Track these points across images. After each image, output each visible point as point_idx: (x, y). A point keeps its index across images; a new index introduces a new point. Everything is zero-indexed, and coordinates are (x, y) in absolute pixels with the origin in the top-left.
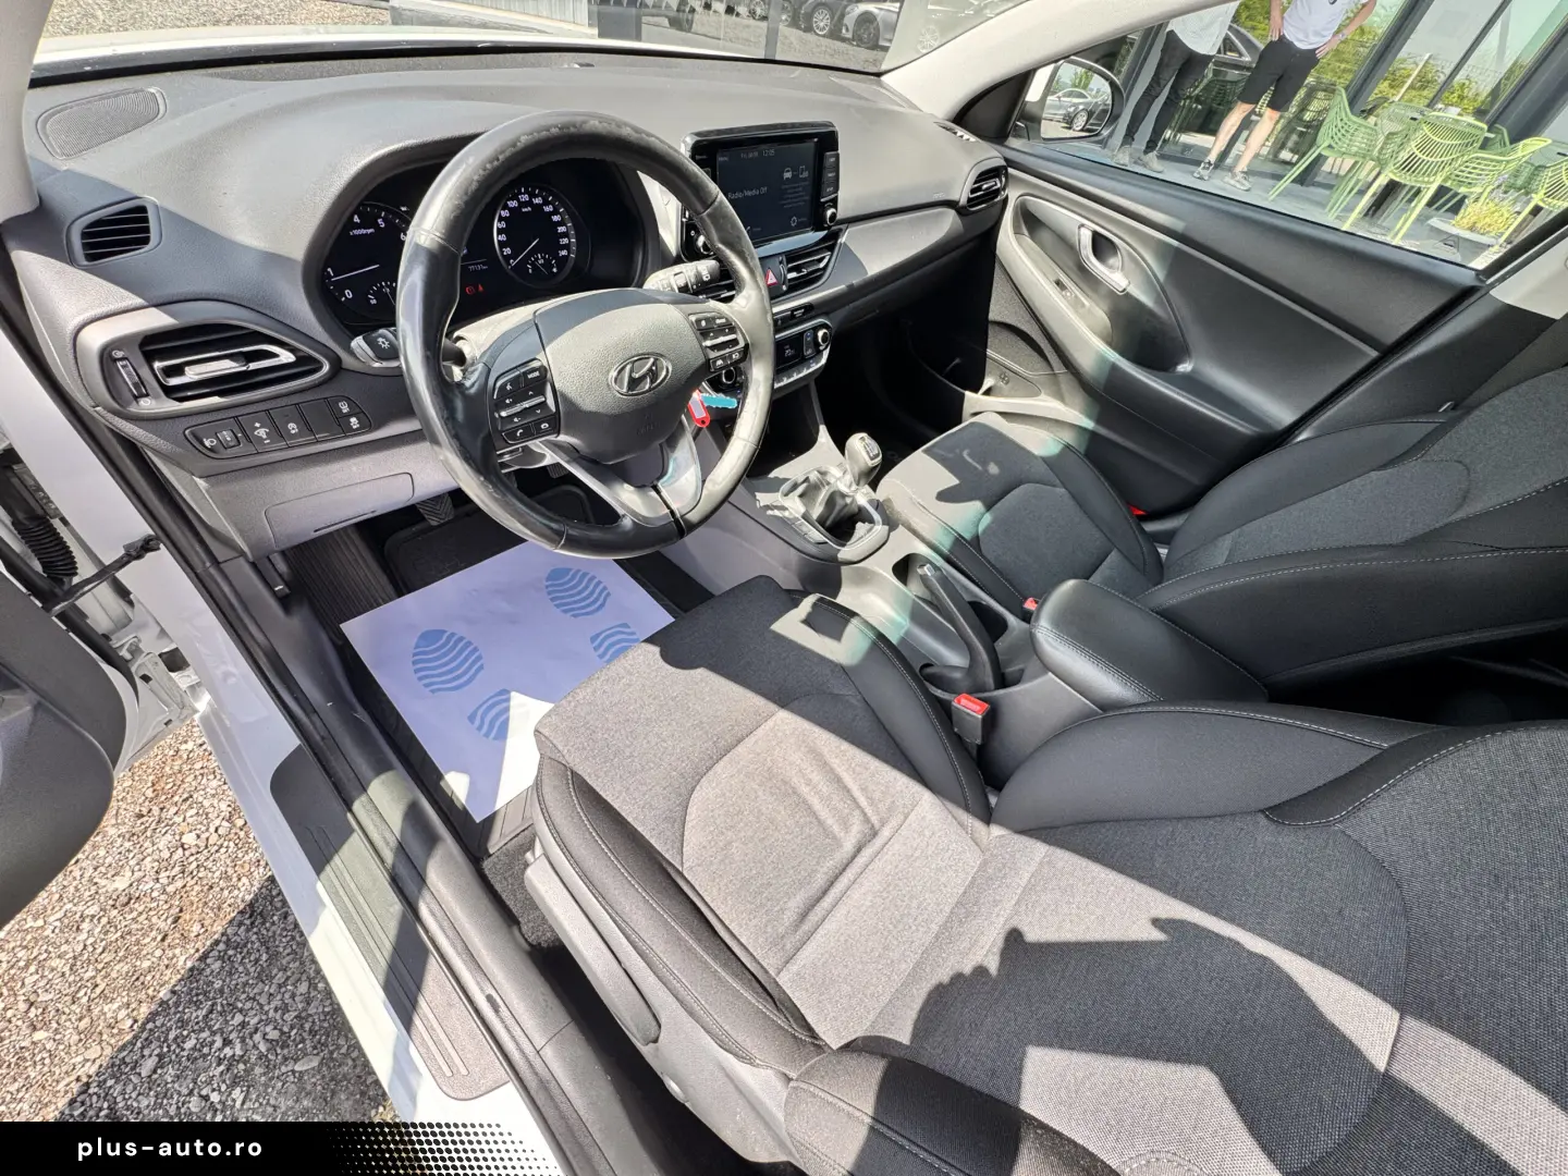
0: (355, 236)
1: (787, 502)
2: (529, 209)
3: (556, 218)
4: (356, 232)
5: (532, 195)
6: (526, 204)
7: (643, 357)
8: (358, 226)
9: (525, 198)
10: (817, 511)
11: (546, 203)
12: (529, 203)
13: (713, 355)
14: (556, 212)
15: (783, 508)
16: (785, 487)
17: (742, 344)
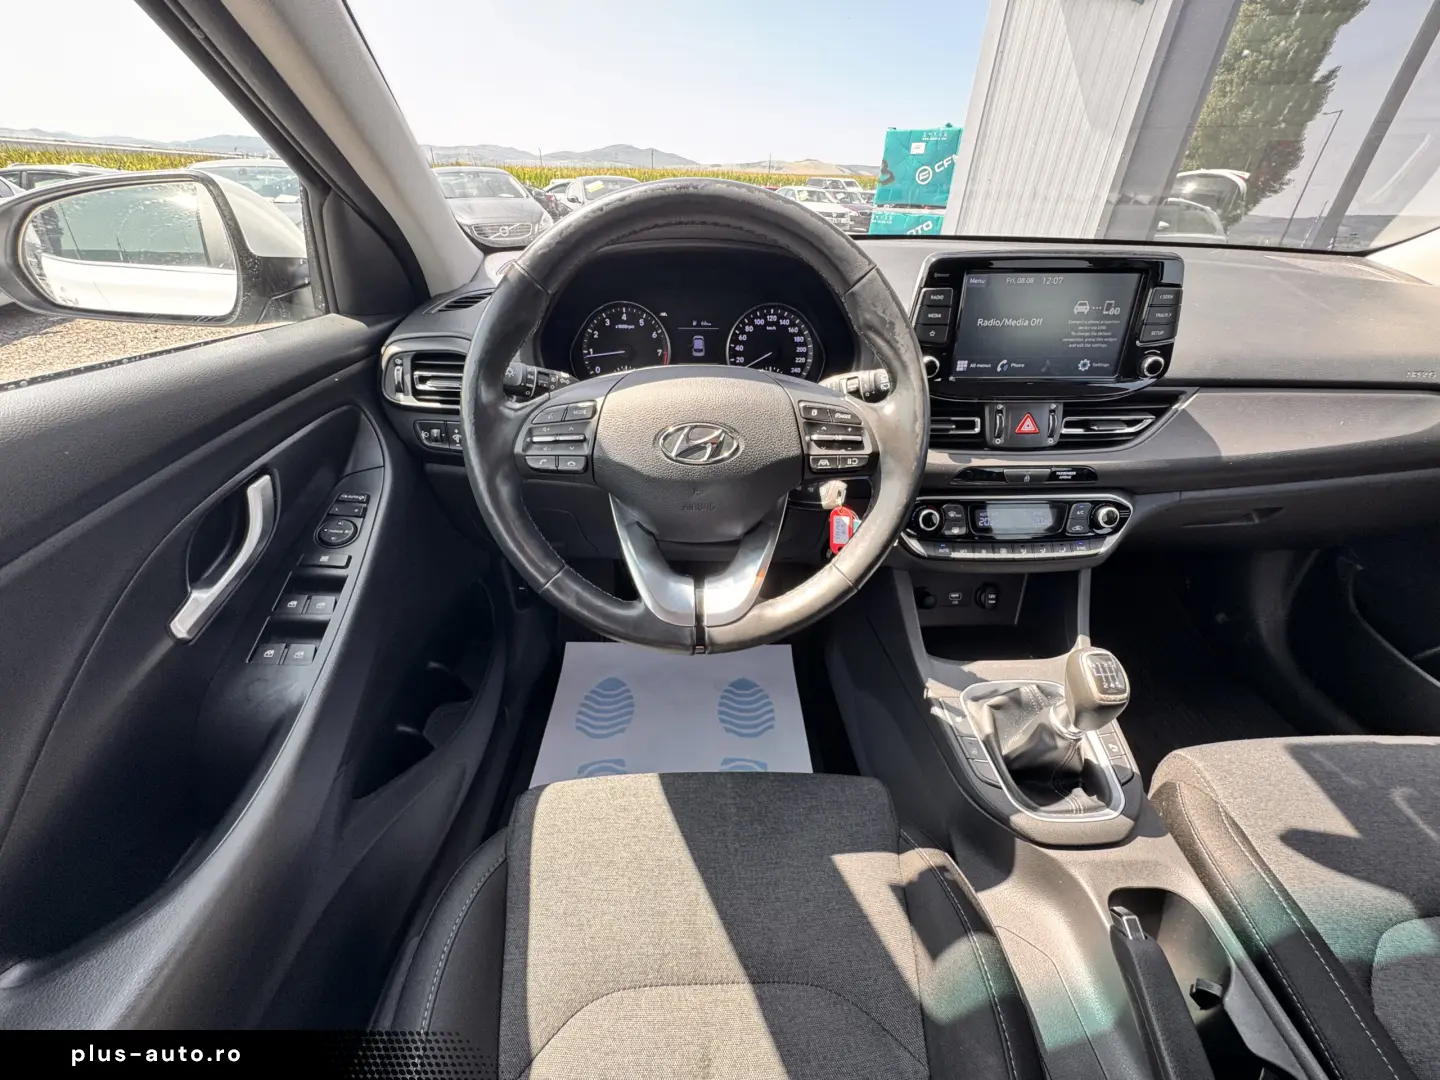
0: (618, 329)
1: (970, 708)
2: (774, 328)
3: (798, 339)
4: (620, 326)
5: (781, 317)
6: (772, 324)
7: (708, 426)
8: (623, 322)
9: (773, 318)
10: (1014, 742)
11: (793, 325)
12: (776, 324)
13: (815, 450)
14: (800, 333)
15: (960, 713)
16: (976, 688)
17: (868, 450)
